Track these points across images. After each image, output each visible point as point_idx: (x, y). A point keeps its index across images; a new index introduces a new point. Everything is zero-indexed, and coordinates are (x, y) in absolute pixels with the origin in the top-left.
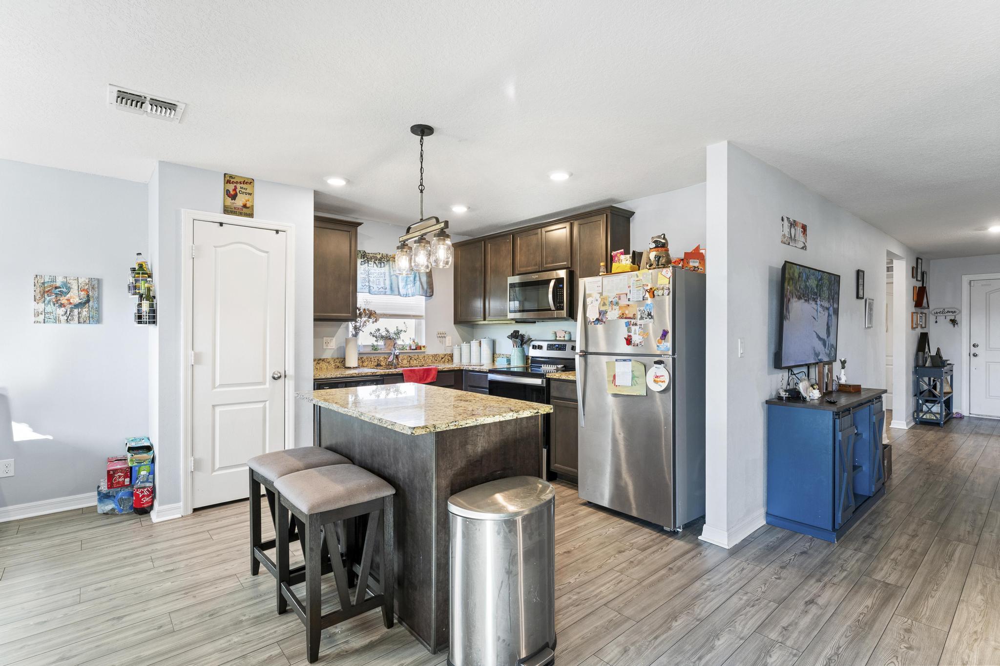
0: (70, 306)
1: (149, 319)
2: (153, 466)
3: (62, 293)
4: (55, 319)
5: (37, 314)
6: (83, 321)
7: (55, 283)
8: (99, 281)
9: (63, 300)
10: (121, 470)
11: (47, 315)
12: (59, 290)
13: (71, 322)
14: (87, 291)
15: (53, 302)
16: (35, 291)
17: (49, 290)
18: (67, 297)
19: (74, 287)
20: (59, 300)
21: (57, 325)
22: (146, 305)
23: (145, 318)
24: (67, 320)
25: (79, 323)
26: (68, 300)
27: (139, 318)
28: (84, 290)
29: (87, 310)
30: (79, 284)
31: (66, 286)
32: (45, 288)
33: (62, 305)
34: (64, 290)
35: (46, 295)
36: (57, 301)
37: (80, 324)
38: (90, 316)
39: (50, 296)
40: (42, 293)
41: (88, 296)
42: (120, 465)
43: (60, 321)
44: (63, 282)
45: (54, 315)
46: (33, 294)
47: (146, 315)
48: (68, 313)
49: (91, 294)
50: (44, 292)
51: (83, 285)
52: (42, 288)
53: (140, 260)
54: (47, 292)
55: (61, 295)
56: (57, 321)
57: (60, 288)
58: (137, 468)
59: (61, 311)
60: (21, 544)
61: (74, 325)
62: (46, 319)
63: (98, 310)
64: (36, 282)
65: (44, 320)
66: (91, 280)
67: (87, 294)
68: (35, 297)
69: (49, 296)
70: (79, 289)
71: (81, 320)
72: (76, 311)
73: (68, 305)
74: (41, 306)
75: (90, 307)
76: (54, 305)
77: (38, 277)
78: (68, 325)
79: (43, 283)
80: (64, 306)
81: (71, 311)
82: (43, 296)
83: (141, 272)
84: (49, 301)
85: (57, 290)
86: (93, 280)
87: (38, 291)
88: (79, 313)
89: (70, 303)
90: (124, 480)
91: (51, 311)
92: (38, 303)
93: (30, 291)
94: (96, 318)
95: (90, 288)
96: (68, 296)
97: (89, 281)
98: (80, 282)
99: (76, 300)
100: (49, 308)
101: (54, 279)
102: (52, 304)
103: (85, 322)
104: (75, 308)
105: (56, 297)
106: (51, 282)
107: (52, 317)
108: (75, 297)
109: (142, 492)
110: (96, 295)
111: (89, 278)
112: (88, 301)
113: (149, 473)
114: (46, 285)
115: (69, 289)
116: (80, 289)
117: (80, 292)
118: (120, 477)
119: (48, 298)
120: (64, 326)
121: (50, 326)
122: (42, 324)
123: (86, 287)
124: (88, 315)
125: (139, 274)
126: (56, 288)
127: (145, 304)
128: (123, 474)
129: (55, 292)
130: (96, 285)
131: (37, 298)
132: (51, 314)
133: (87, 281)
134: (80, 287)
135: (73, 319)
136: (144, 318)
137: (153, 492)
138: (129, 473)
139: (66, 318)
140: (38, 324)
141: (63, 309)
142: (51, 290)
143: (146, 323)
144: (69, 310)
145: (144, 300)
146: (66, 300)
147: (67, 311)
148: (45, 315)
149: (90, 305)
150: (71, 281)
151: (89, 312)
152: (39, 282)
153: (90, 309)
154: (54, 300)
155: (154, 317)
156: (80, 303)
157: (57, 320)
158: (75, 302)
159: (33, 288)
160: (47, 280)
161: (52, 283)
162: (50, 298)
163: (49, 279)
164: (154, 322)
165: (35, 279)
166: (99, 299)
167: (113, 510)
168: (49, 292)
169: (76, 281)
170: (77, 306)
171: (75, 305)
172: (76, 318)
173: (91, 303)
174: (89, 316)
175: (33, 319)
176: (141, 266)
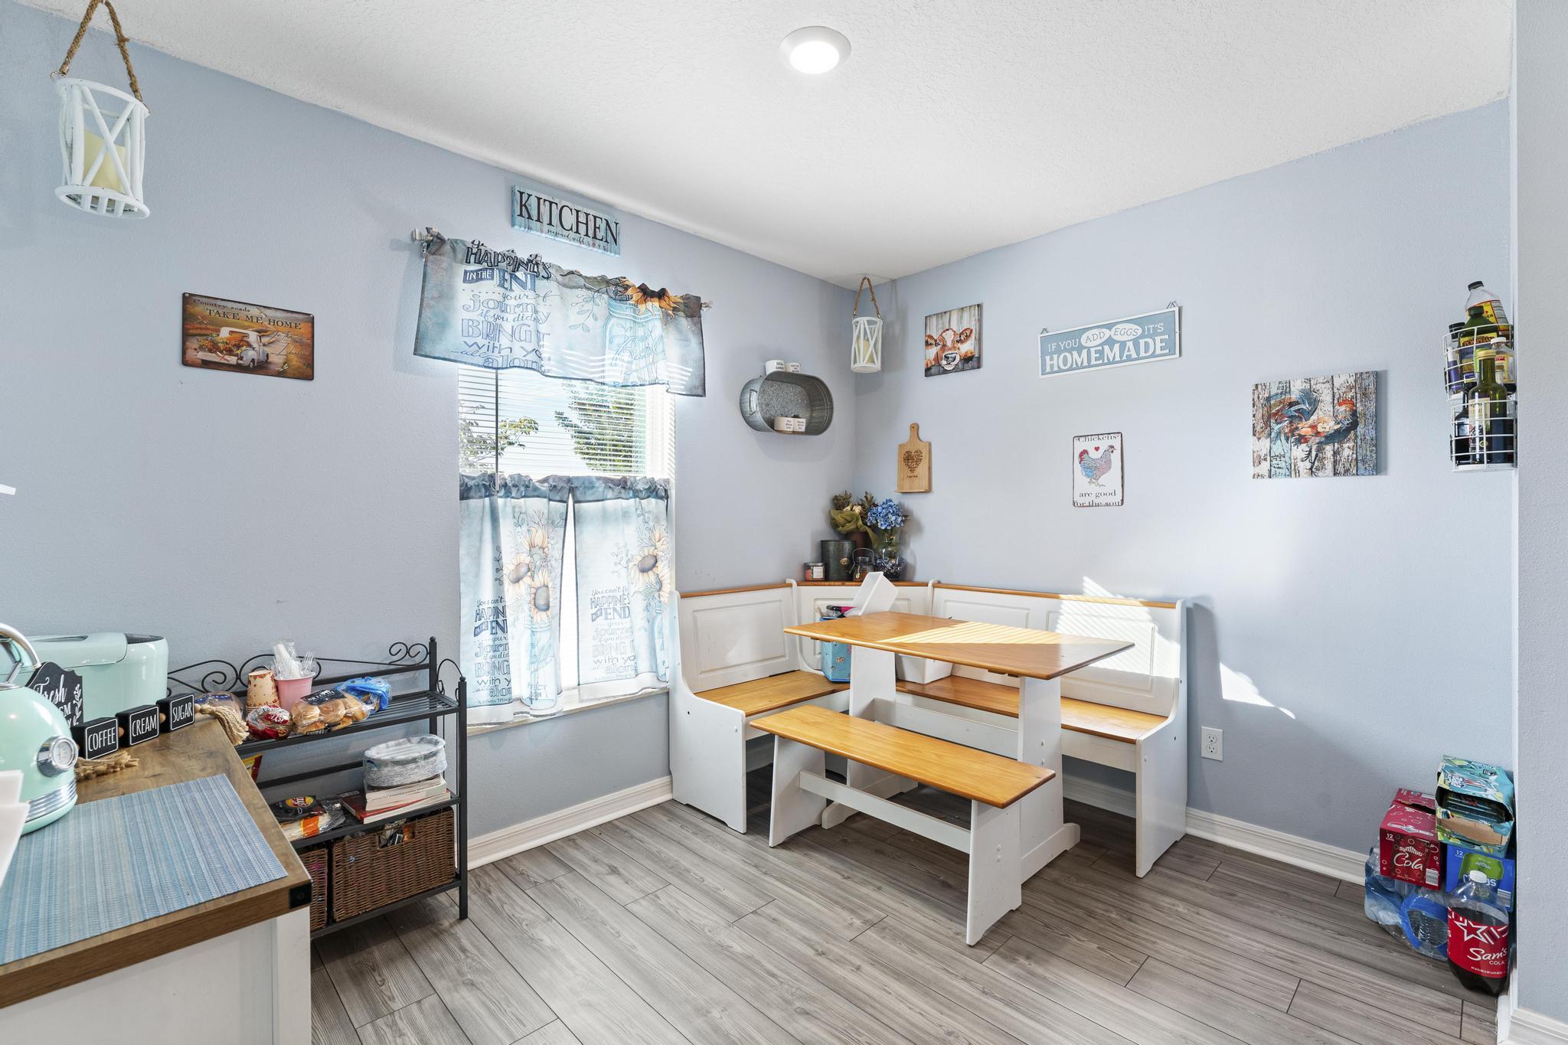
0: (1318, 440)
1: (1489, 448)
2: (1510, 868)
3: (1304, 415)
4: (1289, 469)
5: (1258, 461)
6: (1342, 471)
7: (1288, 396)
8: (1379, 378)
9: (1304, 428)
10: (1416, 841)
11: (1274, 462)
12: (1297, 407)
13: (1320, 473)
14: (1352, 403)
15: (1285, 434)
16: (1254, 416)
17: (1278, 411)
18: (1310, 422)
19: (1326, 397)
20: (1297, 428)
21: (1293, 480)
22: (1480, 411)
23: (1479, 448)
24: (1311, 469)
25: (1335, 474)
26: (1314, 427)
27: (1462, 448)
28: (1345, 402)
29: (1351, 444)
30: (1335, 390)
31: (1309, 399)
32: (1270, 407)
33: (1302, 439)
34: (1306, 407)
35: (1273, 421)
36: (1292, 431)
37: (1337, 478)
38: (1360, 458)
39: (1280, 423)
40: (1266, 418)
41: (1354, 413)
42: (1416, 826)
43: (1298, 473)
44: (1302, 391)
45: (1287, 459)
46: (1250, 421)
47: (1481, 439)
48: (1314, 454)
49: (1360, 408)
50: (1269, 417)
51: (1344, 390)
52: (1266, 409)
53: (1478, 298)
54: (1275, 414)
55: (1300, 419)
56: (1293, 473)
57: (1297, 403)
58: (1460, 854)
59: (1300, 451)
60: (1202, 911)
61: (1326, 481)
62: (1273, 469)
63: (1378, 444)
64: (1256, 399)
65: (1270, 471)
66: (1359, 377)
67: (1351, 409)
68: (1254, 427)
69: (1278, 424)
70: (1336, 402)
71: (1340, 468)
72: (1329, 450)
73: (1313, 438)
74: (1265, 443)
75: (1359, 439)
76: (1287, 439)
77: (1260, 387)
78: (1314, 479)
79: (1268, 399)
80: (1306, 441)
81: (1320, 450)
82: (1267, 424)
83: (1476, 328)
84: (1279, 434)
85: (1293, 409)
86: (1364, 376)
87: (1259, 415)
88: (1335, 453)
89: (1318, 434)
90: (1424, 869)
91: (1282, 453)
92: (1259, 439)
93: (1246, 416)
94: (1374, 463)
95: (1358, 396)
96: (1314, 417)
97: (1355, 381)
98: (1337, 385)
99: (1329, 426)
100: (1279, 447)
101: (1286, 389)
102: (1283, 438)
103: (1347, 472)
104: (1327, 444)
105: (1291, 422)
106: (1281, 393)
107: (1283, 465)
108: (1326, 419)
109: (1471, 931)
110: (1373, 409)
111: (1356, 374)
112: (1354, 425)
113: (1499, 882)
114: (1272, 402)
115: (1315, 403)
116: (1338, 401)
117: (1337, 407)
118: (1412, 857)
119: (1276, 427)
120: (1305, 482)
121: (1280, 483)
122: (1267, 480)
123: (1350, 395)
124: (1354, 456)
125: (1471, 334)
126: (1291, 405)
127: (1477, 406)
128: (1419, 854)
129: (1290, 414)
130: (1372, 387)
131: (1258, 429)
132: (1283, 459)
133: (1352, 380)
134: (1337, 396)
135: (1323, 467)
136: (1474, 449)
137: (1507, 940)
138: (1436, 858)
139: (1309, 465)
140: (1260, 480)
141: (1304, 446)
142: (1281, 410)
143: (1481, 462)
144: (1314, 448)
145: (1473, 397)
146: (1310, 427)
147: (1310, 451)
148: (1271, 461)
149: (1358, 433)
150: (1318, 387)
151: (1355, 449)
152: (1261, 397)
153: (1359, 443)
154: (1287, 431)
155: (1510, 443)
156: (1337, 431)
157: (1292, 471)
158: (1327, 430)
159: (1250, 411)
160: (1274, 391)
161: (1283, 397)
162: (1280, 426)
163: (1278, 388)
164: (1510, 459)
165: (1254, 393)
166: (1379, 419)
167: (1397, 928)
168: (1278, 416)
169: (1328, 385)
170: (1330, 438)
171: (1326, 437)
172: (1329, 466)
173: (1360, 429)
174: (1356, 459)
175: (1252, 470)
176: (1477, 313)
